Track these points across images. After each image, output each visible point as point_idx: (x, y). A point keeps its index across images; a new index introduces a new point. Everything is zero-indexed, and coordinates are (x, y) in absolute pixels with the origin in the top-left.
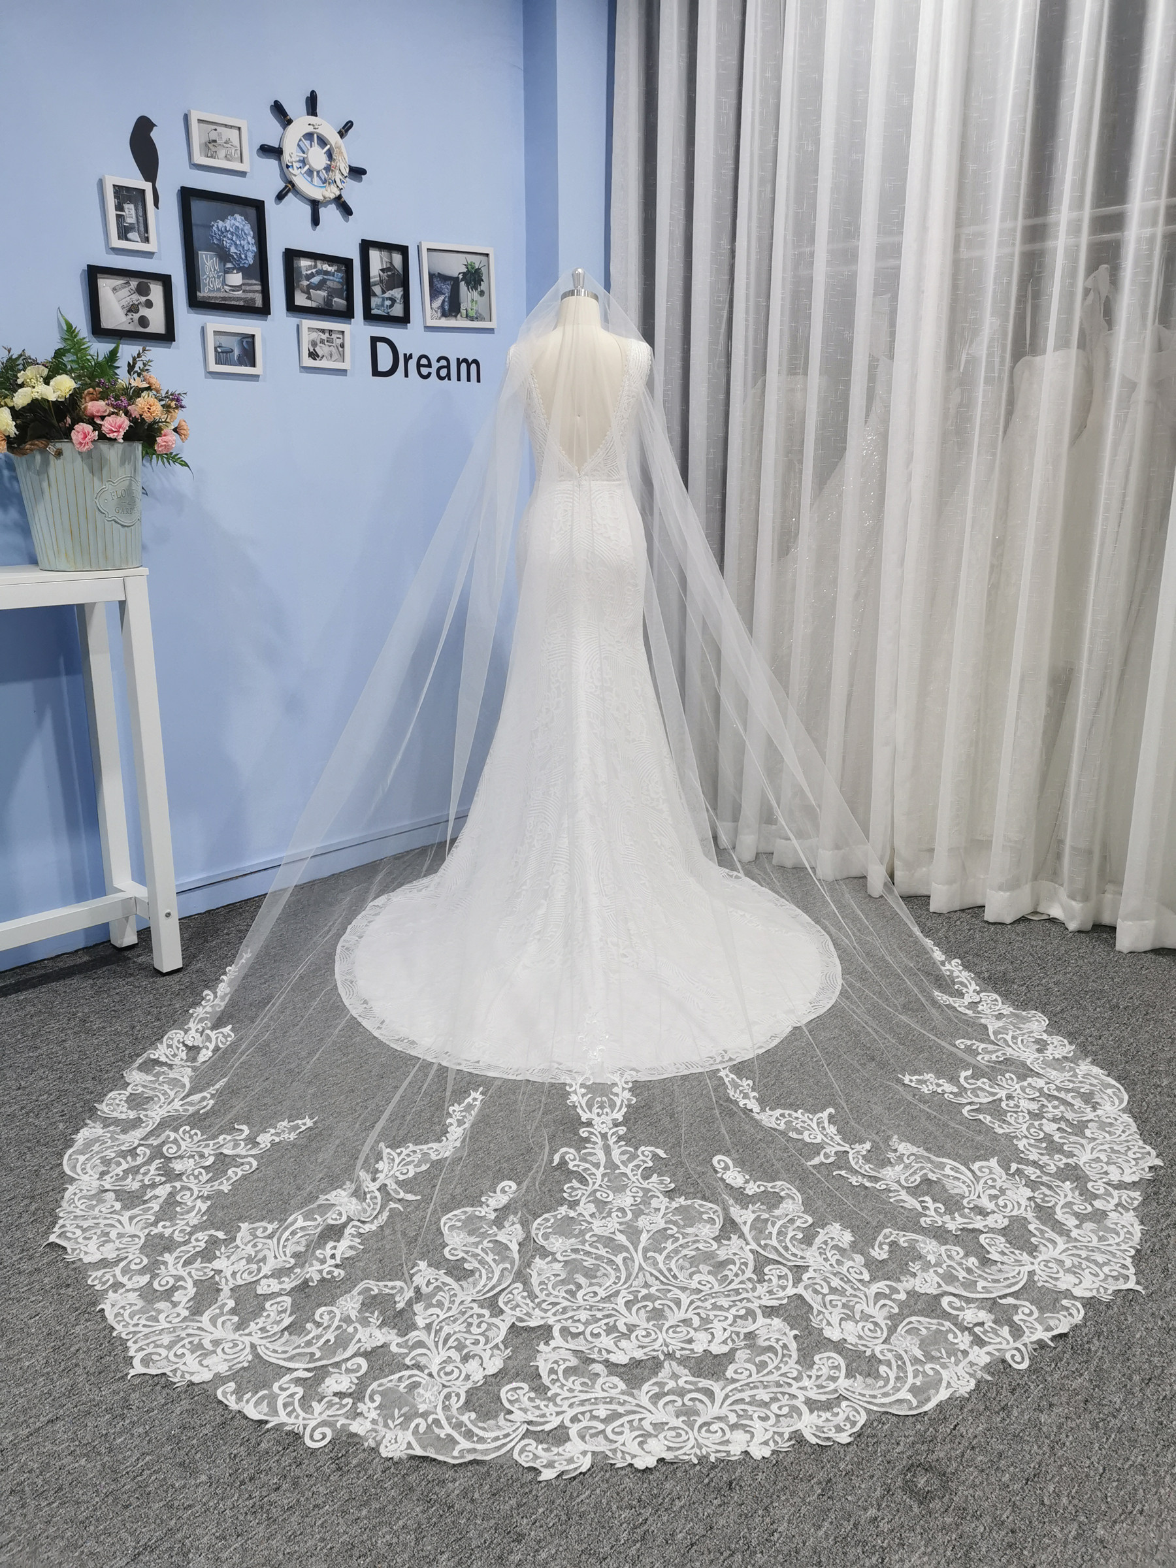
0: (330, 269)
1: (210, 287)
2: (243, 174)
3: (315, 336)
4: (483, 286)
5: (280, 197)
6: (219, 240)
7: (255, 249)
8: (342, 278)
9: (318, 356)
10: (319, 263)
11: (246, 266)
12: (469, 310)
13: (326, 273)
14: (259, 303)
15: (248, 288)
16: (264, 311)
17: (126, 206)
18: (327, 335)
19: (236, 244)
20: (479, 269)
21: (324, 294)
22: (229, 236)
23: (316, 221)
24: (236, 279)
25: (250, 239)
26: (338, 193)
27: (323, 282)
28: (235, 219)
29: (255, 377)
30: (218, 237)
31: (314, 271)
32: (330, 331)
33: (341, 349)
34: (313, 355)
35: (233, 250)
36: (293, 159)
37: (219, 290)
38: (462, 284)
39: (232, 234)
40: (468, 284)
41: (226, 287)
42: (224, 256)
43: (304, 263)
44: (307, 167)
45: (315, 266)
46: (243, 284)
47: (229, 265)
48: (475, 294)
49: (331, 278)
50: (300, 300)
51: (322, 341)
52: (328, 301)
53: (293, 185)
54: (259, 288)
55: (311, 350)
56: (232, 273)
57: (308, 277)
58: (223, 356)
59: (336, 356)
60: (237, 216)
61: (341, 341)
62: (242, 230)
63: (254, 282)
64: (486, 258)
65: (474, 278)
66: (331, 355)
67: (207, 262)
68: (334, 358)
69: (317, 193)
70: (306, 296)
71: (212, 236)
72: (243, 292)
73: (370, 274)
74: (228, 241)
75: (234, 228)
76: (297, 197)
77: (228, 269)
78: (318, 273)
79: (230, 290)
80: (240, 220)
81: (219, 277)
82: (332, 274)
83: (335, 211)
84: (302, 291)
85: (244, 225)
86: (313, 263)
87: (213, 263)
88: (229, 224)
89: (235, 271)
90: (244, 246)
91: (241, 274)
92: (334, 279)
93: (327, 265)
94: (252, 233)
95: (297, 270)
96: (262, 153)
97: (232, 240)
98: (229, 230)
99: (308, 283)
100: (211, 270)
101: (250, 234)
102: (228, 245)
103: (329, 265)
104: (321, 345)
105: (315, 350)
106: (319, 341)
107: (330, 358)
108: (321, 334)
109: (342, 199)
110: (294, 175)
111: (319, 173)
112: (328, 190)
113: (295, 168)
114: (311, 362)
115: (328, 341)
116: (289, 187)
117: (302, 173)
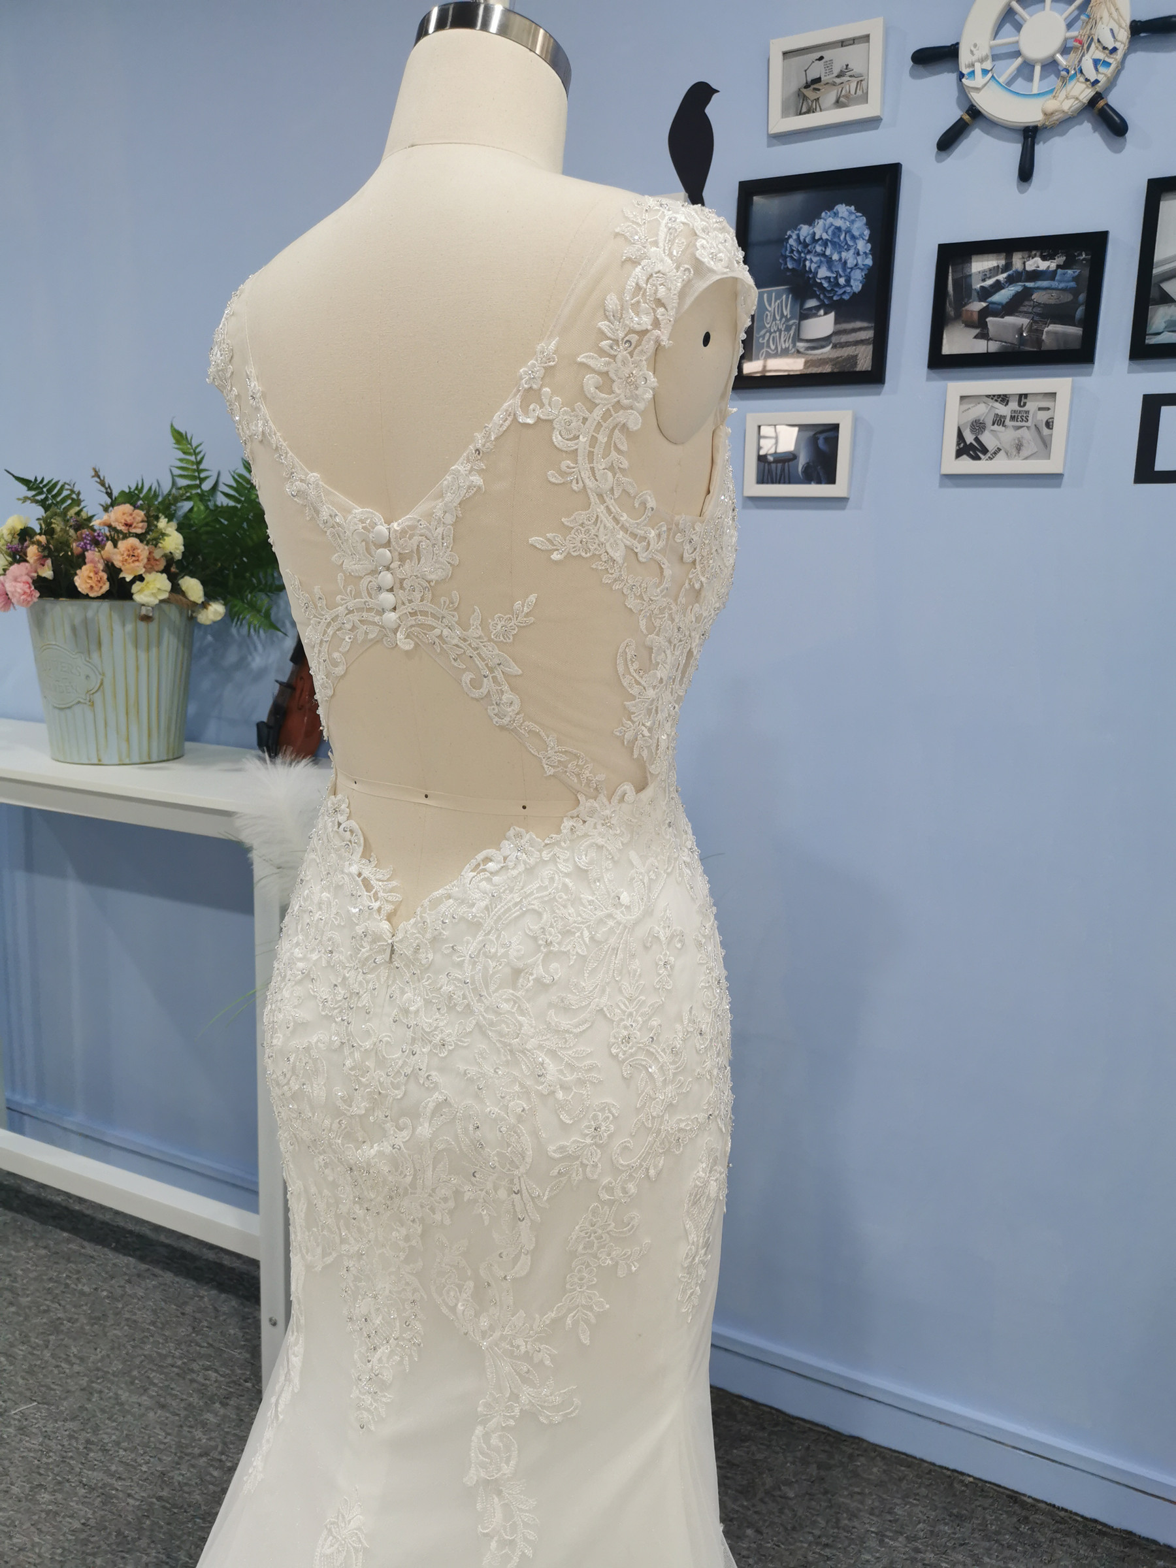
0: (1043, 265)
1: (772, 349)
2: (872, 123)
3: (980, 411)
5: (948, 141)
6: (798, 261)
7: (869, 262)
8: (1075, 279)
9: (985, 451)
10: (1017, 261)
11: (846, 297)
13: (1036, 275)
14: (864, 363)
15: (844, 338)
16: (875, 376)
18: (1014, 405)
19: (829, 261)
21: (1023, 321)
22: (819, 249)
23: (1026, 173)
24: (822, 325)
25: (863, 246)
26: (1087, 94)
27: (1025, 294)
28: (836, 215)
29: (839, 502)
30: (795, 256)
31: (1002, 277)
32: (1022, 398)
33: (1046, 431)
34: (969, 449)
35: (823, 272)
36: (974, 58)
37: (785, 351)
39: (825, 244)
41: (800, 345)
42: (803, 287)
43: (980, 265)
44: (1019, 60)
45: (1008, 267)
46: (835, 333)
47: (812, 303)
49: (1045, 284)
50: (958, 341)
51: (999, 420)
52: (1036, 332)
53: (975, 113)
54: (869, 334)
55: (969, 438)
56: (816, 315)
57: (985, 293)
59: (1031, 445)
60: (842, 209)
61: (1043, 416)
62: (848, 231)
63: (858, 324)
66: (1019, 447)
67: (772, 305)
68: (1025, 452)
69: (1028, 113)
70: (977, 331)
71: (785, 257)
72: (835, 346)
73: (1159, 255)
74: (815, 259)
75: (830, 232)
76: (988, 133)
77: (810, 309)
78: (1011, 280)
79: (808, 348)
80: (846, 214)
81: (788, 329)
82: (1051, 275)
83: (1086, 136)
84: (969, 325)
85: (852, 222)
86: (1002, 262)
87: (780, 306)
88: (820, 228)
89: (822, 312)
90: (846, 262)
91: (833, 314)
92: (1054, 284)
93: (1038, 260)
94: (867, 233)
95: (964, 285)
96: (920, 68)
97: (823, 255)
98: (821, 239)
99: (984, 304)
100: (775, 319)
101: (862, 236)
102: (814, 266)
103: (1044, 258)
104: (996, 427)
105: (977, 439)
106: (989, 422)
107: (1014, 452)
108: (997, 405)
109: (1101, 103)
110: (977, 90)
111: (1050, 66)
112: (1062, 95)
113: (985, 72)
114: (967, 465)
115: (1013, 418)
116: (966, 117)
117: (1002, 79)
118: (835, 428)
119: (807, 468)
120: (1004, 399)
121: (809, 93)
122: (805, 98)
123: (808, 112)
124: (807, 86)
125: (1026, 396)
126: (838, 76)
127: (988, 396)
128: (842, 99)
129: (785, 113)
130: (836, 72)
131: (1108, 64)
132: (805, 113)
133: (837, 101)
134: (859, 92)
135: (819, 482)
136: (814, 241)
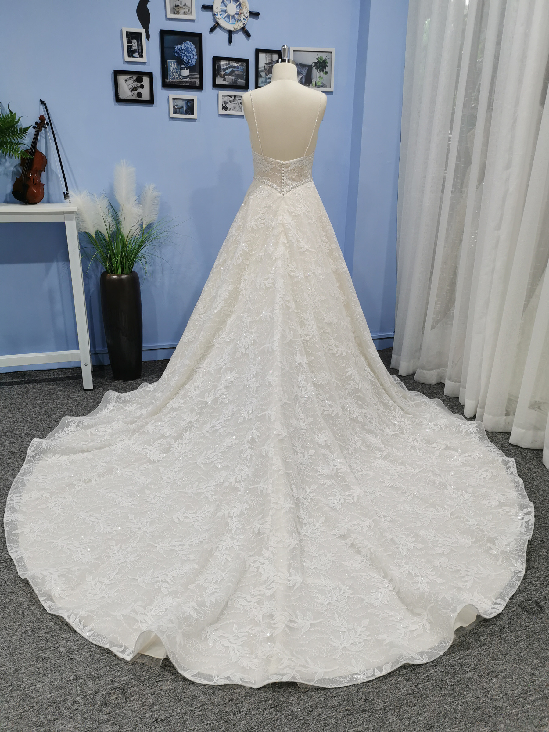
0: (236, 65)
1: (173, 77)
2: (193, 21)
3: (226, 99)
4: (327, 69)
5: (212, 30)
6: (178, 54)
7: (196, 57)
8: (243, 69)
9: (228, 109)
10: (231, 63)
11: (192, 66)
12: (317, 82)
13: (234, 67)
14: (198, 84)
15: (192, 77)
16: (200, 88)
17: (133, 41)
18: (233, 98)
19: (186, 56)
20: (325, 60)
21: (232, 77)
22: (183, 52)
23: (230, 41)
24: (186, 72)
25: (194, 53)
26: (242, 26)
27: (232, 72)
28: (187, 43)
29: (194, 120)
30: (177, 52)
31: (228, 66)
32: (235, 96)
33: (240, 105)
34: (225, 108)
35: (185, 58)
36: (218, 11)
37: (177, 78)
38: (314, 69)
39: (185, 51)
40: (317, 68)
41: (181, 77)
42: (180, 61)
43: (222, 63)
44: (227, 14)
45: (229, 64)
46: (189, 75)
47: (183, 66)
48: (322, 74)
49: (237, 69)
50: (220, 81)
51: (230, 101)
52: (235, 81)
53: (218, 24)
54: (198, 76)
55: (224, 106)
56: (184, 70)
57: (224, 70)
58: (178, 110)
59: (238, 108)
60: (188, 42)
61: (239, 101)
62: (190, 48)
63: (195, 73)
64: (330, 54)
65: (322, 65)
66: (235, 108)
67: (172, 65)
68: (236, 109)
69: (231, 27)
70: (223, 79)
71: (175, 53)
72: (190, 78)
73: (259, 66)
74: (183, 54)
75: (186, 48)
76: (221, 30)
77: (182, 68)
78: (230, 67)
79: (183, 78)
80: (189, 44)
81: (177, 72)
82: (238, 68)
83: (241, 35)
84: (221, 77)
85: (191, 46)
86: (227, 63)
87: (174, 65)
88: (183, 46)
89: (186, 69)
90: (190, 57)
91: (188, 70)
92: (239, 70)
93: (235, 63)
94: (195, 50)
95: (219, 66)
96: (203, 9)
97: (185, 54)
98: (184, 49)
99: (224, 72)
100: (173, 69)
101: (194, 50)
102: (182, 56)
103: (236, 63)
104: (230, 103)
105: (226, 106)
106: (228, 101)
107: (234, 109)
108: (229, 98)
109: (245, 29)
110: (219, 19)
111: (233, 16)
112: (237, 25)
113: (220, 15)
114: (224, 112)
115: (233, 101)
116: (216, 25)
117: (224, 17)
118: (193, 100)
119: (186, 110)
120: (231, 96)
121: (176, 8)
122: (175, 10)
123: (177, 14)
124: (176, 7)
125: (236, 96)
126: (184, 6)
127: (228, 96)
128: (185, 12)
129: (171, 13)
130: (183, 5)
131: (246, 20)
132: (176, 14)
133: (184, 13)
134: (189, 12)
135: (189, 114)
136: (182, 50)
